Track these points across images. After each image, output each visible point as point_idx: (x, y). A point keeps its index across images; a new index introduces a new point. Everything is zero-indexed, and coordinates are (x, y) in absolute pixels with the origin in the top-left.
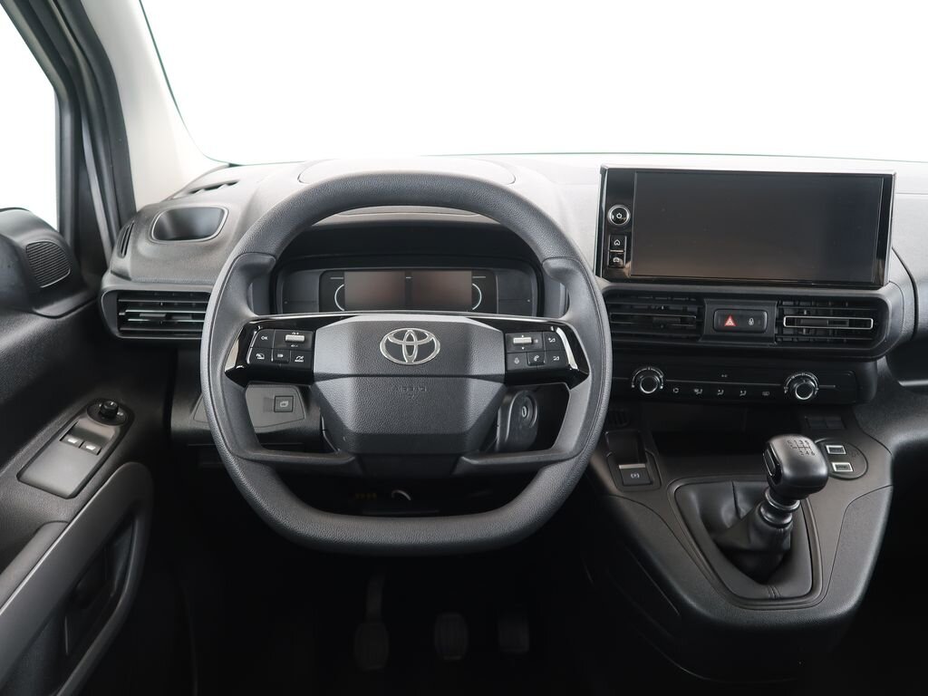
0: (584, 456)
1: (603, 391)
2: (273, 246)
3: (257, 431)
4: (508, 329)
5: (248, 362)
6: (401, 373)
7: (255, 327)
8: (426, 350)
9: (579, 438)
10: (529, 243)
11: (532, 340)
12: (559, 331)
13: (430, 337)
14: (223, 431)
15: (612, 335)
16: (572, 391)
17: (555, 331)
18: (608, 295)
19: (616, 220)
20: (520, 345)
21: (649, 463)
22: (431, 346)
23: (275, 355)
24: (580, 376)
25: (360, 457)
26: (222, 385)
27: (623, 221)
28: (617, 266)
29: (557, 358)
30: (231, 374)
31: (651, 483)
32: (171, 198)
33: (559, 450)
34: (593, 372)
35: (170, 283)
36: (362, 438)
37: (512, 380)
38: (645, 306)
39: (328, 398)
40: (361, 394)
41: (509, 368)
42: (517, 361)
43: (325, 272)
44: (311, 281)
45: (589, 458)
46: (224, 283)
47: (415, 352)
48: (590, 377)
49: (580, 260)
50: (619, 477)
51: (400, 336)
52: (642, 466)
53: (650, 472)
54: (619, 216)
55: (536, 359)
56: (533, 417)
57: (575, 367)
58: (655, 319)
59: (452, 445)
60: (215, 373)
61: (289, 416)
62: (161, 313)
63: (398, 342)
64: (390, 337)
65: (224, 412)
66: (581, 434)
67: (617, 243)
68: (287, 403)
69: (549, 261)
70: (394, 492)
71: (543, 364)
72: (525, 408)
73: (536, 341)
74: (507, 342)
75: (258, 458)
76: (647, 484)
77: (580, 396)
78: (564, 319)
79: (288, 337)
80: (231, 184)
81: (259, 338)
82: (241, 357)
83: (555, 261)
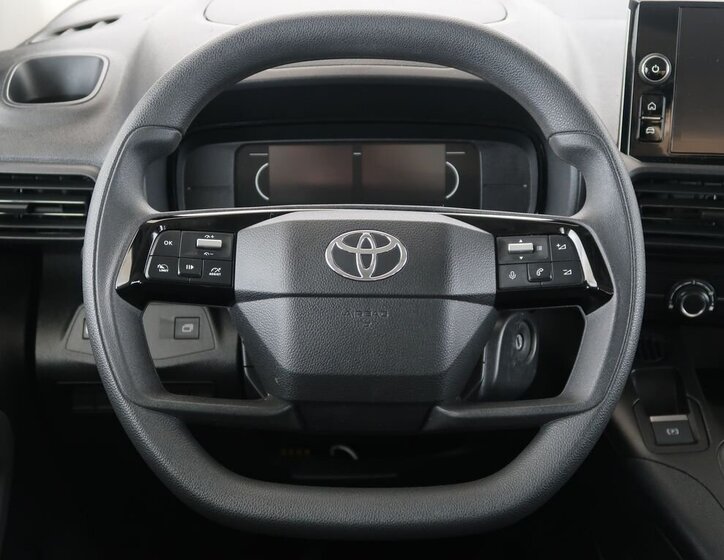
0: (605, 406)
1: (632, 318)
2: (178, 116)
3: (158, 364)
4: (501, 231)
5: (147, 275)
6: (354, 292)
7: (155, 228)
8: (388, 260)
9: (598, 383)
10: (530, 111)
11: (534, 247)
12: (573, 235)
13: (394, 242)
14: (114, 369)
15: (646, 236)
16: (589, 318)
17: (566, 235)
18: (638, 180)
19: (651, 75)
20: (517, 253)
21: (692, 413)
22: (394, 255)
23: (183, 267)
24: (600, 297)
25: (298, 406)
26: (112, 306)
27: (660, 76)
28: (651, 139)
29: (568, 272)
30: (124, 292)
31: (696, 442)
32: (29, 43)
33: (570, 399)
34: (618, 292)
35: (34, 162)
36: (302, 380)
37: (505, 301)
38: (691, 195)
39: (254, 325)
40: (300, 321)
41: (502, 286)
42: (513, 276)
43: (243, 146)
44: (223, 160)
45: (612, 409)
46: (113, 168)
47: (374, 263)
48: (614, 299)
49: (601, 135)
50: (650, 433)
51: (352, 241)
52: (682, 417)
53: (694, 425)
54: (656, 69)
55: (539, 272)
56: (531, 349)
57: (593, 283)
58: (704, 213)
59: (423, 390)
60: (102, 290)
61: (195, 345)
62: (20, 204)
63: (350, 249)
64: (338, 242)
65: (116, 343)
66: (602, 377)
67: (653, 107)
68: (191, 326)
69: (558, 137)
70: (334, 448)
71: (549, 279)
72: (519, 337)
73: (540, 248)
74: (499, 250)
75: (161, 406)
76: (690, 444)
77: (601, 325)
78: (578, 217)
79: (200, 242)
80: (110, 21)
81: (160, 243)
82: (137, 268)
83: (567, 136)
